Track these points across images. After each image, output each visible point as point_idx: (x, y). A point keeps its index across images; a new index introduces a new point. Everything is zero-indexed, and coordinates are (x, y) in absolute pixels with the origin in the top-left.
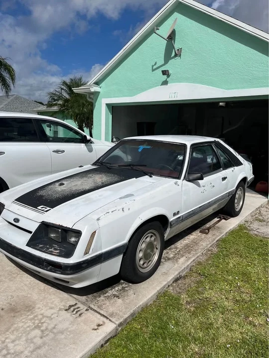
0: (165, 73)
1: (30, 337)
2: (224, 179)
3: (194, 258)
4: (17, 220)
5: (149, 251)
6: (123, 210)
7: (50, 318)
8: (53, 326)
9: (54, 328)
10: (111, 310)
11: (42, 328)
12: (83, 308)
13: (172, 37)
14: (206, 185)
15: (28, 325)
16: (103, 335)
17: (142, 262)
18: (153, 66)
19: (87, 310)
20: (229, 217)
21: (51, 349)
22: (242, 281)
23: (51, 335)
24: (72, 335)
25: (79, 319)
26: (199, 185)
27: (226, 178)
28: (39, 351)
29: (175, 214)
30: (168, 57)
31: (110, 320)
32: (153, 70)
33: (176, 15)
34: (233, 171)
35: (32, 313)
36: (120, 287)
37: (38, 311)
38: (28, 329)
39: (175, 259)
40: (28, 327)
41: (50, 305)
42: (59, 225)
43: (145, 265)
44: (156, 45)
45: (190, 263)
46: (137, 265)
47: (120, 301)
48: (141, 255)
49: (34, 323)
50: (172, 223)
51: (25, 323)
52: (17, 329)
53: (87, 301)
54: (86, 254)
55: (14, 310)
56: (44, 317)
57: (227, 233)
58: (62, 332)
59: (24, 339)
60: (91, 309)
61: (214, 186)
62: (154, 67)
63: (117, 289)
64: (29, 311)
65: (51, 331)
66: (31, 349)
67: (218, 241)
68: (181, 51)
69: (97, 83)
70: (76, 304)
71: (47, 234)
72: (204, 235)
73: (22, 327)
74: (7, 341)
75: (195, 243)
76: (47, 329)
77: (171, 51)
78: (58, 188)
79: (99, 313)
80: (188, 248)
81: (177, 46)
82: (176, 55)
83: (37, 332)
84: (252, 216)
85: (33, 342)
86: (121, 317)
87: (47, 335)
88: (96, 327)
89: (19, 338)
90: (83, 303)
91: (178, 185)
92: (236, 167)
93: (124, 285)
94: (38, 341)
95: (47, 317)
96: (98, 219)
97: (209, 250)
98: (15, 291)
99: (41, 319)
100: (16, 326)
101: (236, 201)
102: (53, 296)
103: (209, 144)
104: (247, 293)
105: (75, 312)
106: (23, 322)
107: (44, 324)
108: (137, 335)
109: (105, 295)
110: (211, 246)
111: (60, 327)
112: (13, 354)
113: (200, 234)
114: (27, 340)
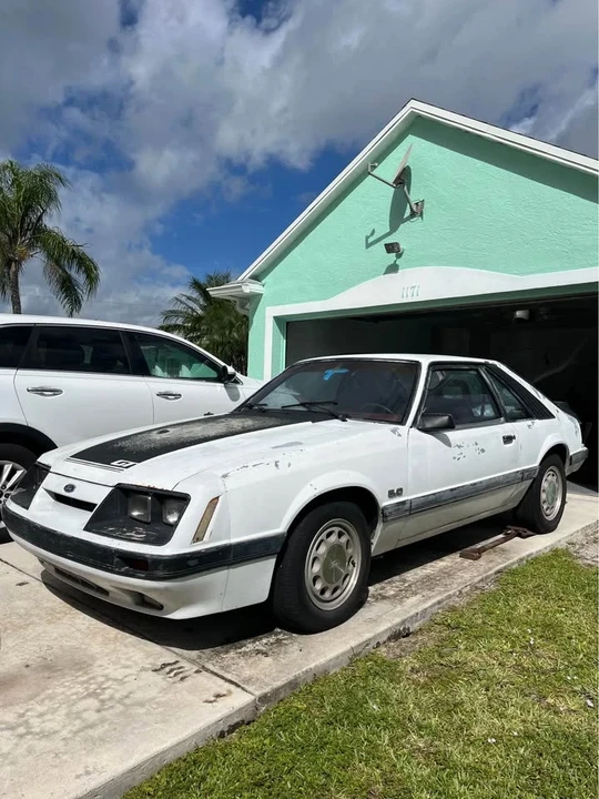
0: (391, 248)
1: (74, 709)
2: (508, 439)
3: (439, 598)
4: (70, 488)
5: (334, 564)
6: (276, 465)
7: (121, 682)
8: (125, 694)
9: (127, 697)
10: (247, 673)
11: (101, 697)
12: (189, 668)
13: (403, 179)
14: (465, 446)
15: (73, 691)
16: (226, 712)
17: (319, 586)
18: (367, 238)
19: (197, 672)
20: (529, 533)
21: (115, 729)
22: (541, 637)
23: (120, 708)
24: (161, 709)
25: (179, 685)
26: (447, 442)
27: (514, 437)
28: (90, 732)
29: (392, 494)
30: (397, 218)
31: (243, 689)
32: (368, 246)
33: (411, 139)
34: (529, 426)
35: (86, 673)
36: (272, 639)
37: (97, 671)
38: (74, 697)
39: (398, 598)
40: (76, 694)
41: (123, 662)
42: (149, 488)
43: (327, 595)
44: (374, 198)
45: (431, 607)
46: (309, 590)
47: (269, 660)
48: (317, 568)
49: (87, 689)
50: (386, 512)
51: (71, 688)
52: (51, 698)
53: (200, 657)
54: (198, 540)
55: (50, 668)
56: (108, 679)
57: (521, 560)
58: (141, 704)
59: (63, 711)
60: (207, 670)
61: (483, 451)
62: (371, 240)
63: (264, 641)
64: (80, 669)
65: (120, 701)
66: (74, 729)
67: (498, 572)
68: (423, 205)
69: (257, 278)
70: (177, 662)
71: (126, 512)
72: (467, 562)
73: (63, 693)
74: (29, 713)
75: (447, 573)
76: (111, 698)
77: (403, 208)
78: (156, 436)
79: (223, 678)
80: (429, 583)
81: (414, 197)
82: (413, 214)
83: (93, 703)
84: (587, 535)
85: (80, 718)
86: (267, 685)
87: (112, 707)
88: (213, 699)
89: (54, 711)
90: (192, 661)
91: (399, 435)
92: (537, 421)
93: (280, 637)
94: (92, 716)
95: (116, 680)
96: (225, 476)
97: (477, 588)
98: (56, 639)
99: (103, 683)
100: (50, 691)
101: (543, 496)
102: (132, 649)
103: (472, 367)
104: (550, 658)
105: (172, 674)
106: (66, 687)
107: (107, 691)
108: (297, 719)
109: (239, 651)
110: (482, 580)
111: (139, 696)
112: (38, 734)
113: (459, 560)
114: (67, 715)
